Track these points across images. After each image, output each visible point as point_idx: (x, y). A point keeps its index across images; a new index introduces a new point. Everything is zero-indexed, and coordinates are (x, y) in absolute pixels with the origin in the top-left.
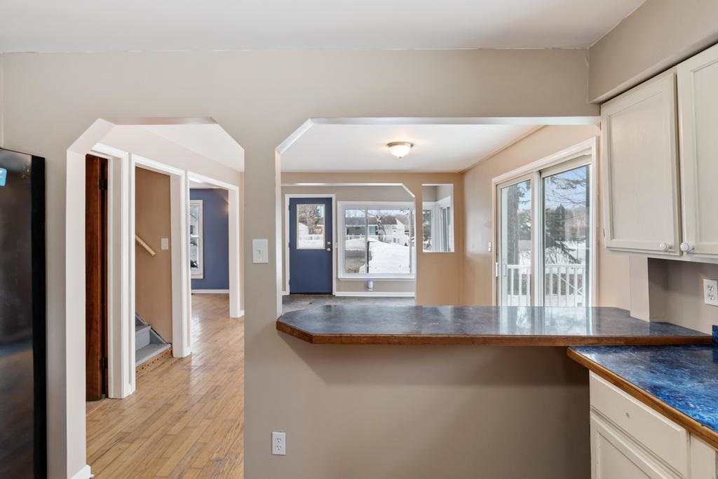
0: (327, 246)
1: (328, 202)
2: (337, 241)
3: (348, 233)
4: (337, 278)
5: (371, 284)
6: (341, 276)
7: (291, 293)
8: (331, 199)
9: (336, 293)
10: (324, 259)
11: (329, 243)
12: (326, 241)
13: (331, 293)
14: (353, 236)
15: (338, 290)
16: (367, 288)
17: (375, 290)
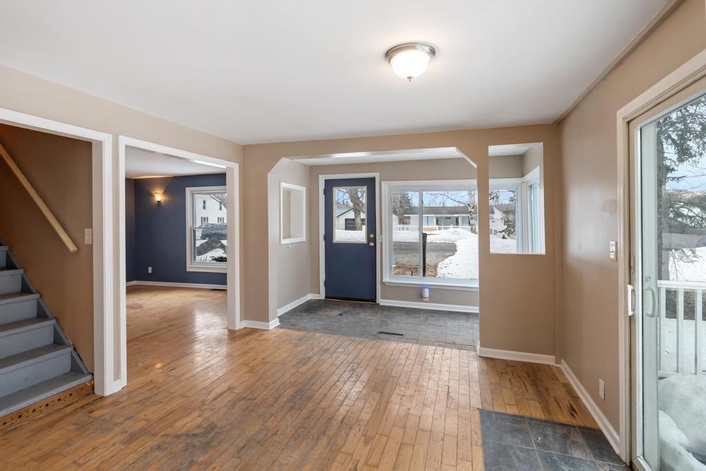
0: (369, 239)
1: (370, 183)
2: (381, 234)
3: (437, 224)
4: (383, 283)
5: (427, 293)
6: (386, 279)
7: (326, 297)
8: (374, 179)
9: (381, 301)
10: (366, 256)
11: (372, 236)
12: (369, 233)
13: (374, 300)
14: (443, 226)
15: (383, 297)
16: (421, 297)
17: (431, 300)
